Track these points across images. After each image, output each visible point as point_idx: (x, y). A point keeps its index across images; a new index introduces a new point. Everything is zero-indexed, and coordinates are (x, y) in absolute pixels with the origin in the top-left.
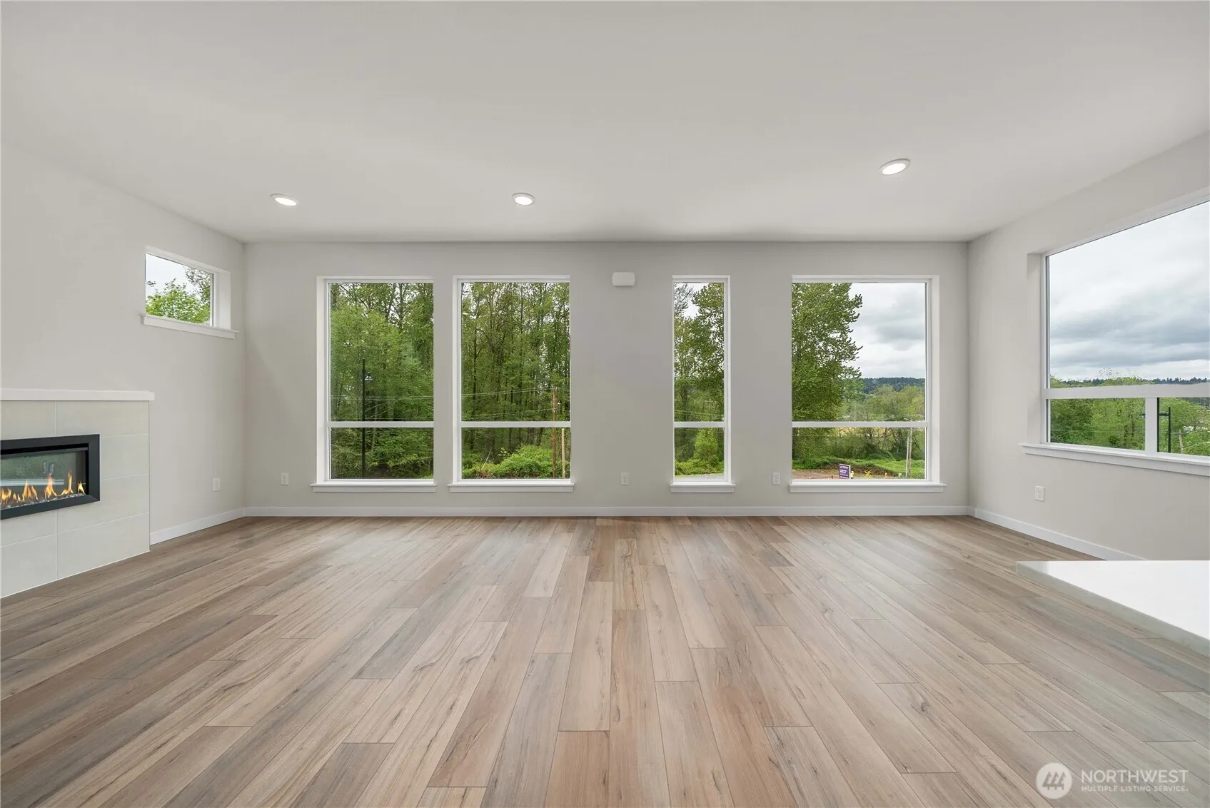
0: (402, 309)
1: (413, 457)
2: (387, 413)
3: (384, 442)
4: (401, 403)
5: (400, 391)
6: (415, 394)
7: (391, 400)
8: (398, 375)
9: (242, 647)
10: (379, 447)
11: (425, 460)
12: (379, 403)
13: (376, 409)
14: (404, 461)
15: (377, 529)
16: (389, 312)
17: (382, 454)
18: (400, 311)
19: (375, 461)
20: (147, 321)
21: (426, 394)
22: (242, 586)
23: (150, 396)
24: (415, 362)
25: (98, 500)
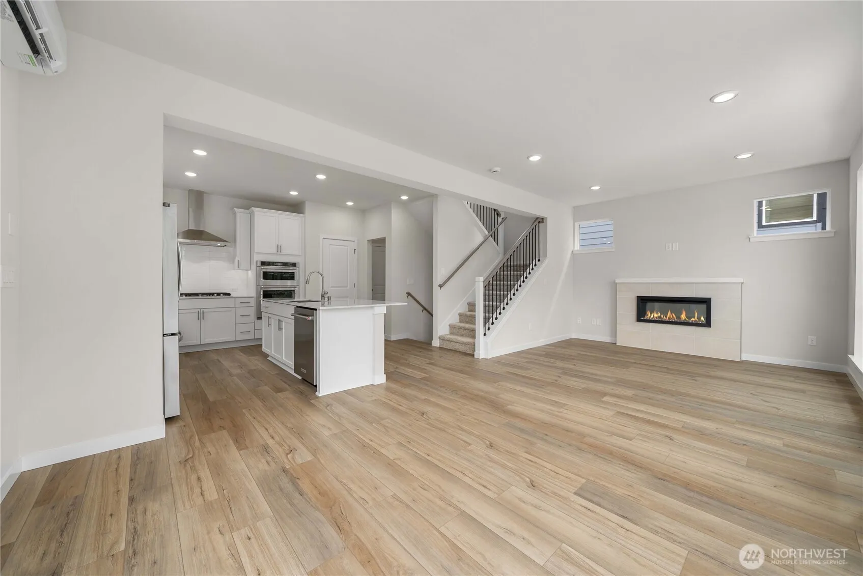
20: (753, 240)
23: (741, 280)
25: (710, 327)
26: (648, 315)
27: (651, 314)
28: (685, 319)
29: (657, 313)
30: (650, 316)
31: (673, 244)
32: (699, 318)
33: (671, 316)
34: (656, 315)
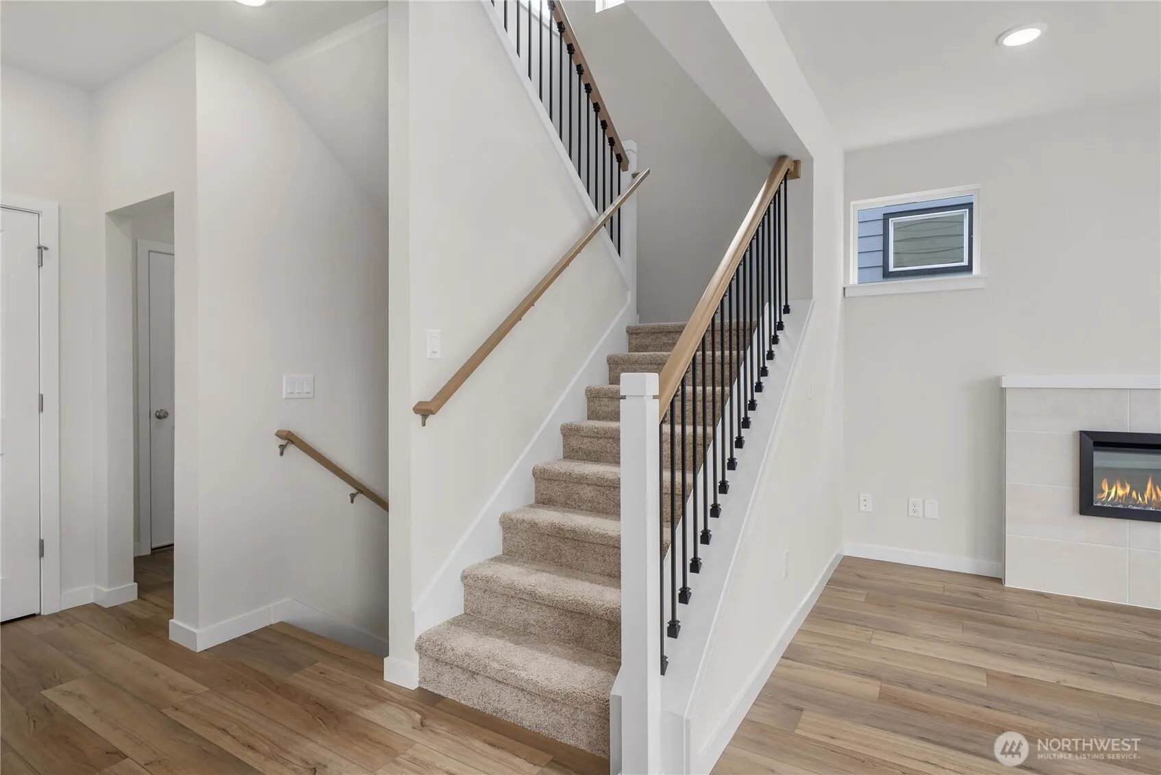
26: (1102, 492)
27: (1110, 488)
29: (1124, 487)
30: (1108, 495)
34: (1120, 493)
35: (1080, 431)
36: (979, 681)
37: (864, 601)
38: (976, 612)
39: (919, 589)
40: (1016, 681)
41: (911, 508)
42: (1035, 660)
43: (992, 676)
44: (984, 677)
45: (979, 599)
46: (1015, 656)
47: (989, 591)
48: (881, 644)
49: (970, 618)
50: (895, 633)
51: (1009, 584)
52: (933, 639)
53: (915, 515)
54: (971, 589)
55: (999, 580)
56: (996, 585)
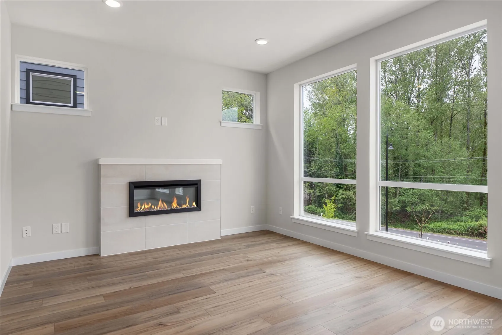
0: (419, 94)
1: (426, 206)
2: (408, 172)
3: (404, 194)
4: (419, 165)
5: (417, 156)
6: (429, 159)
7: (411, 162)
8: (415, 144)
9: (188, 304)
10: (400, 197)
11: (435, 210)
12: (402, 165)
13: (400, 169)
14: (418, 209)
15: (314, 255)
16: (410, 98)
17: (404, 202)
18: (418, 97)
19: (398, 206)
20: (223, 125)
21: (437, 158)
22: (224, 269)
23: (220, 161)
24: (429, 133)
25: (201, 210)
26: (138, 207)
27: (142, 206)
28: (177, 207)
29: (148, 204)
30: (141, 208)
31: (163, 119)
32: (191, 204)
33: (162, 206)
34: (146, 207)
35: (129, 182)
36: (101, 301)
37: (32, 286)
38: (92, 272)
39: (62, 270)
40: (116, 294)
41: (54, 229)
42: (120, 282)
43: (106, 296)
44: (102, 298)
45: (92, 265)
46: (113, 284)
47: (95, 261)
48: (47, 305)
49: (90, 275)
50: (55, 296)
51: (103, 255)
52: (77, 291)
53: (57, 233)
54: (87, 262)
55: (98, 255)
56: (98, 257)
